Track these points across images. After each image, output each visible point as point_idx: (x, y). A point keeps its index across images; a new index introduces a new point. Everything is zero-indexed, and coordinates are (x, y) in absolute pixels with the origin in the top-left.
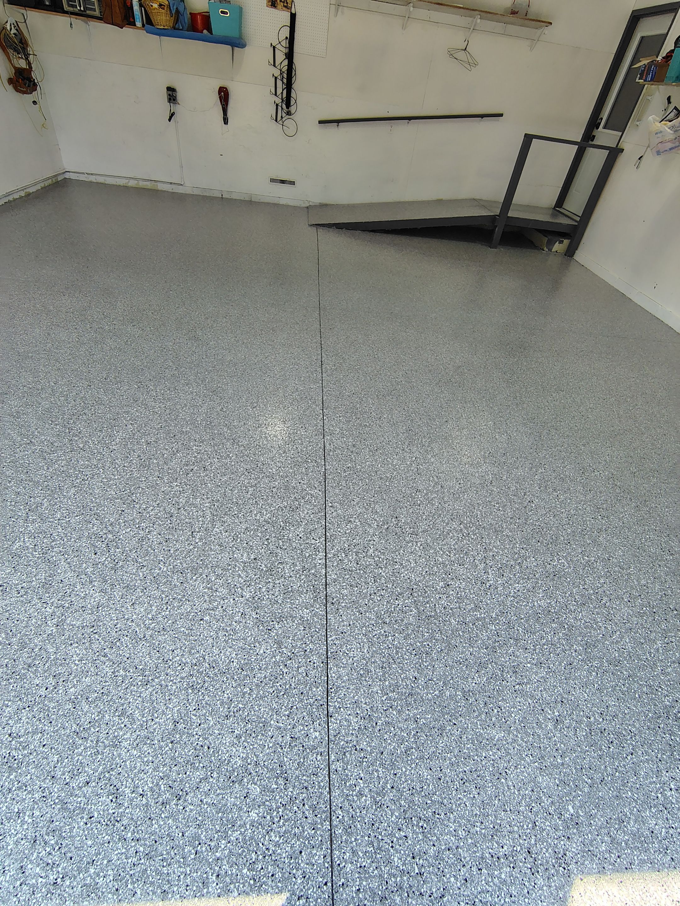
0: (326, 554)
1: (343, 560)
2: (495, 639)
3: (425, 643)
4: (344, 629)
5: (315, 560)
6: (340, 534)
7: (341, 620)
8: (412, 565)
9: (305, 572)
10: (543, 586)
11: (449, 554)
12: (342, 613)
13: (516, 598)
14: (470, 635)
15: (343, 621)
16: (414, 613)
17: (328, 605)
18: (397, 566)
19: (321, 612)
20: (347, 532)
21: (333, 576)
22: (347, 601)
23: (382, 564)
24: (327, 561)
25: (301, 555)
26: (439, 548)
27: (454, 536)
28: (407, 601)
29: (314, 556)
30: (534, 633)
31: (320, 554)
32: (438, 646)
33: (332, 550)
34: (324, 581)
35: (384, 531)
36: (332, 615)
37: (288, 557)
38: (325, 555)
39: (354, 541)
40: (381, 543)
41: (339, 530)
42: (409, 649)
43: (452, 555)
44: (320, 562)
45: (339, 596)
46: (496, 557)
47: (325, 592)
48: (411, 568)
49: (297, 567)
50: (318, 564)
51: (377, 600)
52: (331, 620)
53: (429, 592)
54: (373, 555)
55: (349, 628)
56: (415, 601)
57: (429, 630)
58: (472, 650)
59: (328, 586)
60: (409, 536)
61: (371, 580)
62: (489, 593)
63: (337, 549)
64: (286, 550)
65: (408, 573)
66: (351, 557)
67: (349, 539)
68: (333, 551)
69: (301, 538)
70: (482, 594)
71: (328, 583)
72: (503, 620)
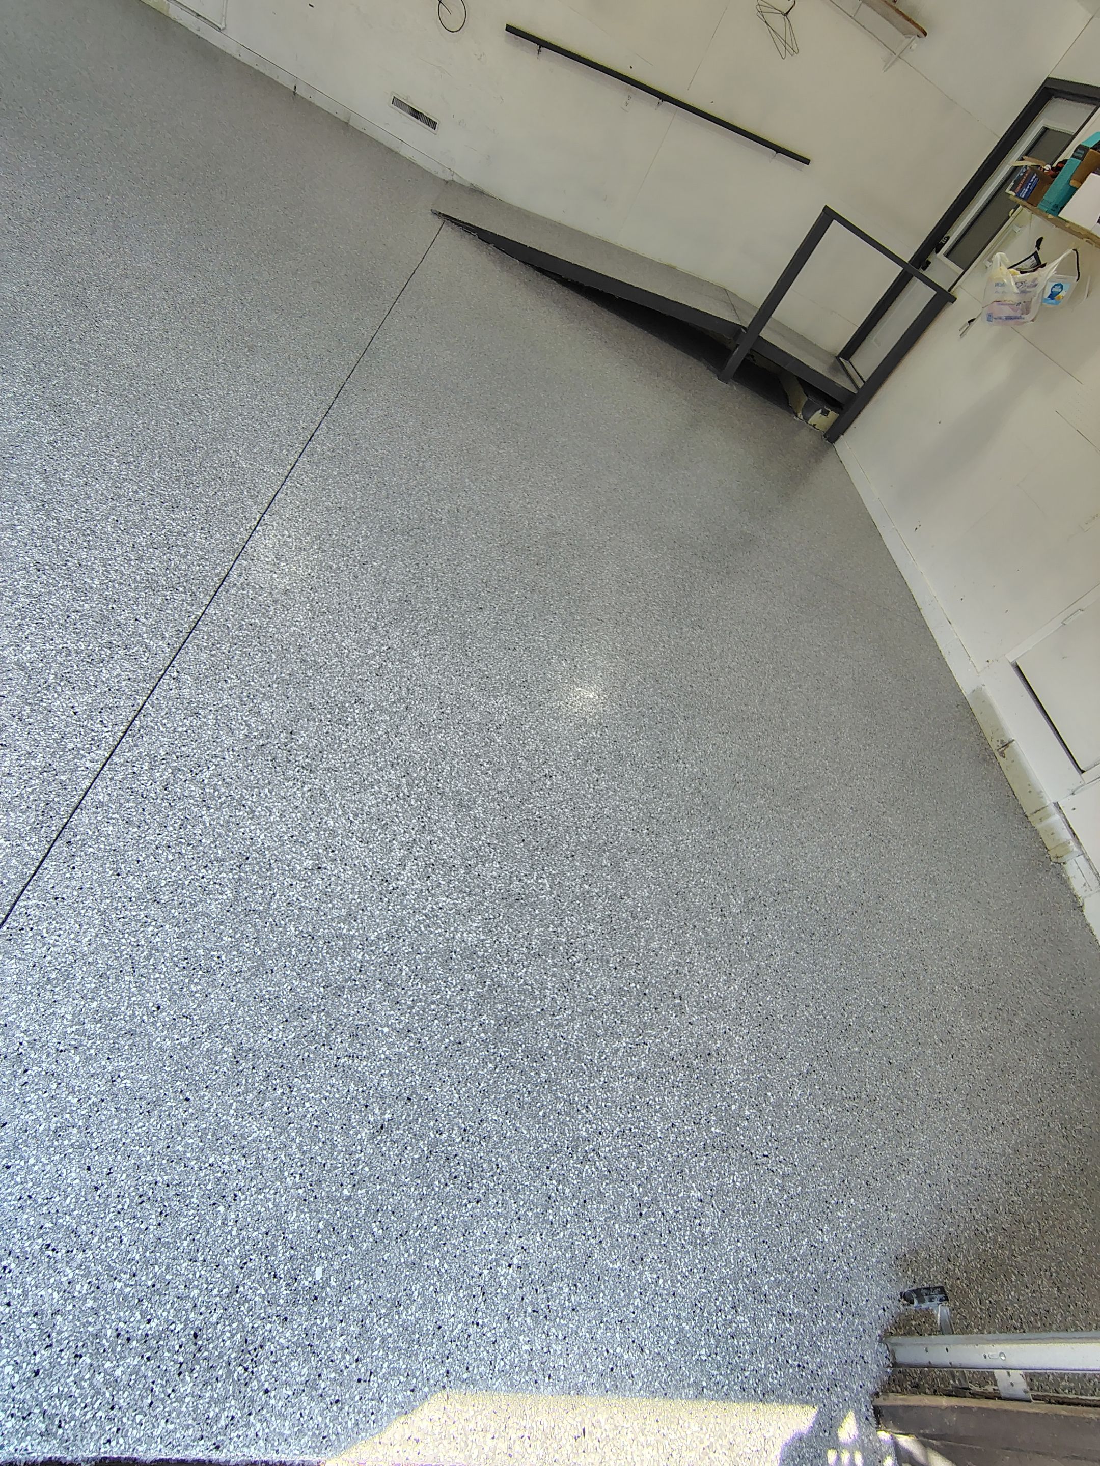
0: (111, 755)
1: (140, 775)
2: (352, 975)
3: (215, 953)
4: (64, 893)
5: (81, 759)
6: (162, 729)
7: (68, 875)
8: (272, 818)
9: (45, 774)
10: (488, 912)
11: (351, 818)
12: (78, 863)
13: (429, 919)
14: (309, 959)
15: (71, 878)
16: (225, 897)
17: (57, 844)
18: (241, 813)
19: (33, 853)
20: (180, 730)
21: (100, 797)
22: (102, 846)
23: (214, 802)
24: (105, 768)
25: (57, 743)
26: (340, 804)
27: (380, 792)
28: (224, 875)
29: (82, 752)
30: (428, 981)
31: (97, 752)
32: (236, 964)
33: (129, 751)
34: (76, 800)
35: (253, 748)
36: (54, 863)
37: (27, 739)
38: (107, 755)
39: (183, 749)
40: (235, 766)
41: (165, 721)
42: (176, 956)
43: (357, 822)
44: (88, 764)
45: (90, 833)
46: (435, 846)
47: (65, 820)
48: (267, 823)
49: (33, 763)
50: (83, 768)
51: (167, 859)
52: (47, 871)
53: (276, 870)
54: (206, 782)
55: (75, 893)
56: (240, 879)
57: (236, 933)
58: (297, 984)
59: (79, 810)
60: (297, 770)
61: (174, 822)
62: (386, 900)
63: (140, 753)
64: (29, 726)
65: (256, 829)
66: (158, 774)
67: (176, 742)
68: (129, 754)
69: (75, 713)
70: (373, 897)
71: (82, 806)
72: (384, 948)
